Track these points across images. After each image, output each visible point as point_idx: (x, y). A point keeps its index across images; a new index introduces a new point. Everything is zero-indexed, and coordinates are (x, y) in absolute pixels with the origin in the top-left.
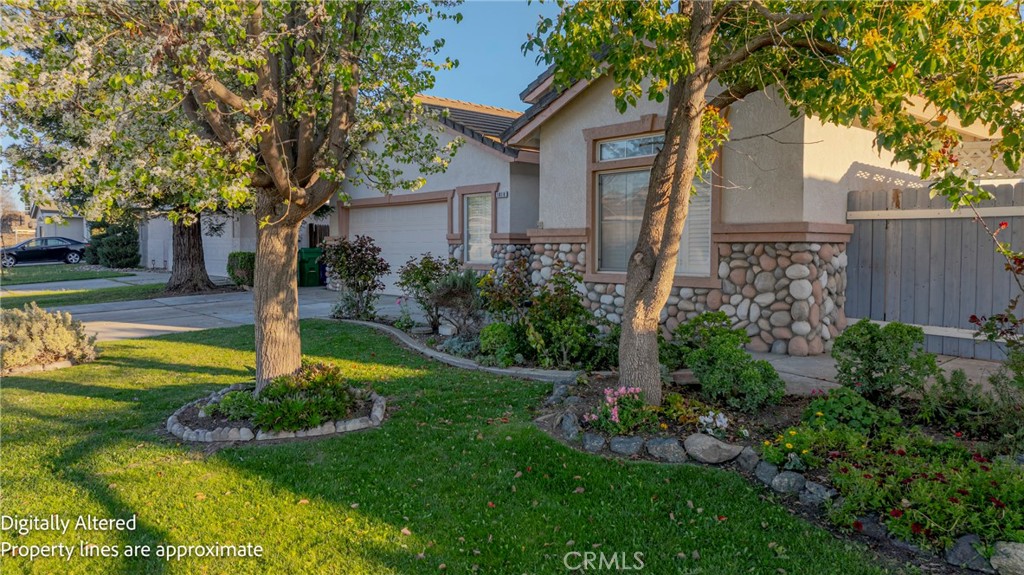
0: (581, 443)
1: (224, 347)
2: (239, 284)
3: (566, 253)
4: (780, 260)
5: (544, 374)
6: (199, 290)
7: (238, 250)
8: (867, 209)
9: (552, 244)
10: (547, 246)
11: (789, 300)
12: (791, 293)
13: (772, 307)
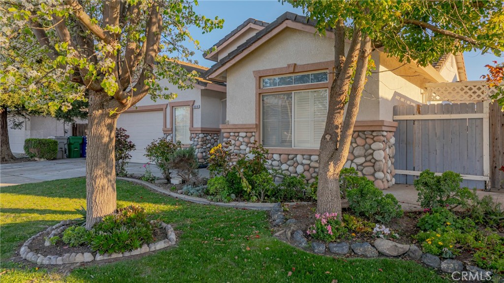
0: (312, 249)
1: (38, 195)
2: (32, 157)
3: (243, 137)
4: (367, 140)
5: (254, 205)
6: (6, 161)
7: (28, 137)
8: (403, 115)
9: (235, 133)
10: (232, 134)
11: (373, 161)
12: (374, 157)
13: (364, 165)
